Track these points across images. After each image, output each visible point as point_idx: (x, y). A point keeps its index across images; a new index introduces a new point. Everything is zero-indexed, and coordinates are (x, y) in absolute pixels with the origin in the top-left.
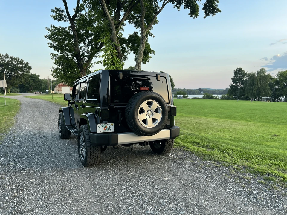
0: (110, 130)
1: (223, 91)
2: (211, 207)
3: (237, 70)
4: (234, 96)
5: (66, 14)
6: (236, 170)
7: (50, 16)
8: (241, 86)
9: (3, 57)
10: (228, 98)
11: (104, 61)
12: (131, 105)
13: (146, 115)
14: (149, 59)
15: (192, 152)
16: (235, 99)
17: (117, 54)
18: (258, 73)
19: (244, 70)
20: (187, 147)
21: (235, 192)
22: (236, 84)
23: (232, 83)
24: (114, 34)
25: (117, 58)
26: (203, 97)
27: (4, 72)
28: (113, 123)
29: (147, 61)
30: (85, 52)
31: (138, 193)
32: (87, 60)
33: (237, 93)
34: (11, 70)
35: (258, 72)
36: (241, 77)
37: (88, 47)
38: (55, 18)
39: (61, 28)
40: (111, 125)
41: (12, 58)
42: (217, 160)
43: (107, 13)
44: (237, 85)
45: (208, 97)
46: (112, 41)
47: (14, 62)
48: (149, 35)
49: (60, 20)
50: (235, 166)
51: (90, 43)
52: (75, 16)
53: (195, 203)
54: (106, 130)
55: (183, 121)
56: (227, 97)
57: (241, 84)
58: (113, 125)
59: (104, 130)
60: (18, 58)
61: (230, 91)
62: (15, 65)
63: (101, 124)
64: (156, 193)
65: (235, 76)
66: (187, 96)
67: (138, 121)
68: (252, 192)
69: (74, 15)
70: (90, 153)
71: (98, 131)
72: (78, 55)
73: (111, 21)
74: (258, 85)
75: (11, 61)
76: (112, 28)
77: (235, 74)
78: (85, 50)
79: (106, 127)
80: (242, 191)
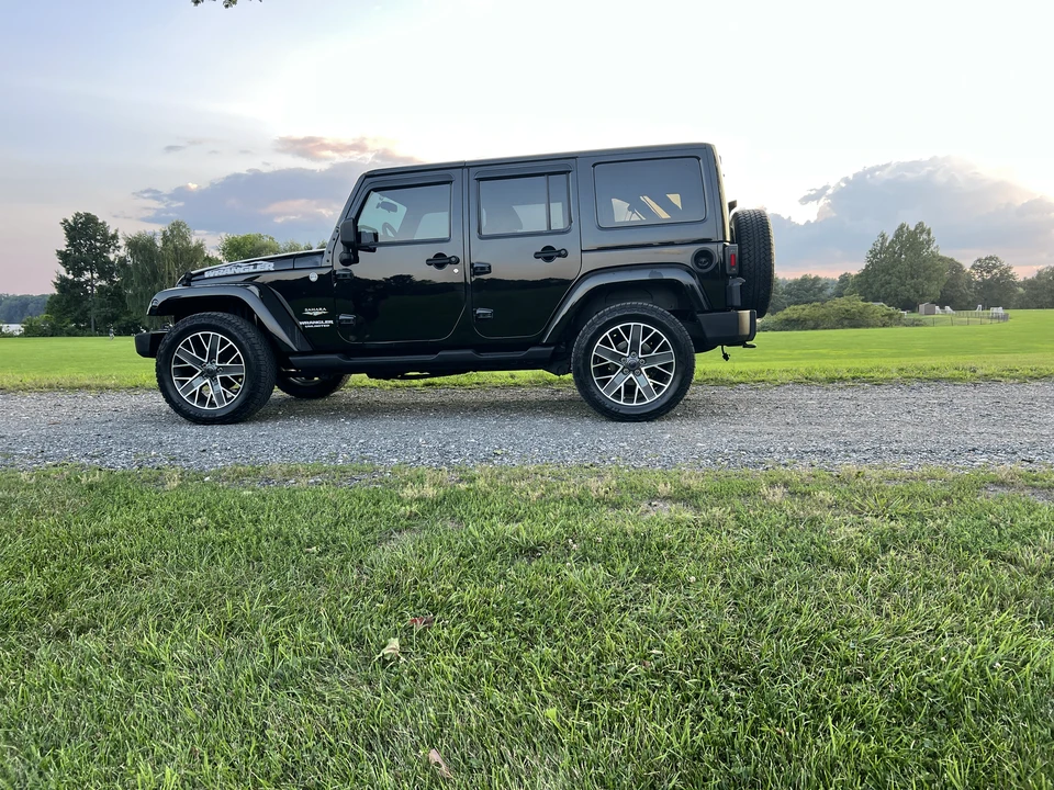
3: (75, 223)
8: (99, 283)
10: (54, 332)
16: (82, 332)
18: (165, 239)
19: (104, 223)
22: (78, 273)
23: (63, 272)
35: (164, 233)
36: (96, 248)
44: (83, 280)
57: (100, 278)
61: (58, 302)
65: (71, 244)
74: (170, 278)
77: (68, 235)
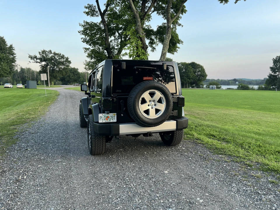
0: (113, 120)
1: (260, 81)
2: (205, 206)
3: (276, 59)
4: (273, 86)
5: (97, 9)
6: (248, 166)
7: (84, 12)
9: (47, 53)
10: (266, 89)
11: (130, 53)
12: (132, 95)
13: (149, 105)
14: (177, 50)
15: (205, 145)
16: (274, 89)
17: (142, 45)
20: (200, 140)
21: (238, 191)
22: (275, 73)
23: (271, 72)
24: (139, 26)
25: (142, 50)
26: (238, 87)
27: (48, 67)
28: (116, 114)
29: (175, 51)
30: (115, 45)
31: (132, 185)
32: (117, 53)
33: (277, 83)
34: (54, 64)
37: (117, 40)
38: (87, 13)
39: (93, 24)
40: (113, 115)
41: (55, 54)
42: (229, 155)
43: (131, 5)
44: (276, 74)
45: (243, 88)
46: (137, 32)
47: (56, 57)
48: (177, 25)
49: (92, 15)
50: (248, 163)
51: (120, 36)
52: (106, 11)
53: (188, 200)
54: (108, 120)
55: (209, 113)
56: (265, 87)
58: (116, 116)
59: (106, 120)
60: (59, 54)
61: (268, 81)
62: (57, 60)
63: (103, 114)
64: (150, 186)
65: (274, 65)
66: (221, 87)
67: (139, 111)
68: (258, 193)
69: (104, 10)
70: (94, 142)
71: (100, 121)
72: (109, 48)
73: (136, 13)
75: (54, 56)
76: (137, 19)
77: (274, 63)
78: (115, 43)
79: (108, 117)
80: (247, 190)
